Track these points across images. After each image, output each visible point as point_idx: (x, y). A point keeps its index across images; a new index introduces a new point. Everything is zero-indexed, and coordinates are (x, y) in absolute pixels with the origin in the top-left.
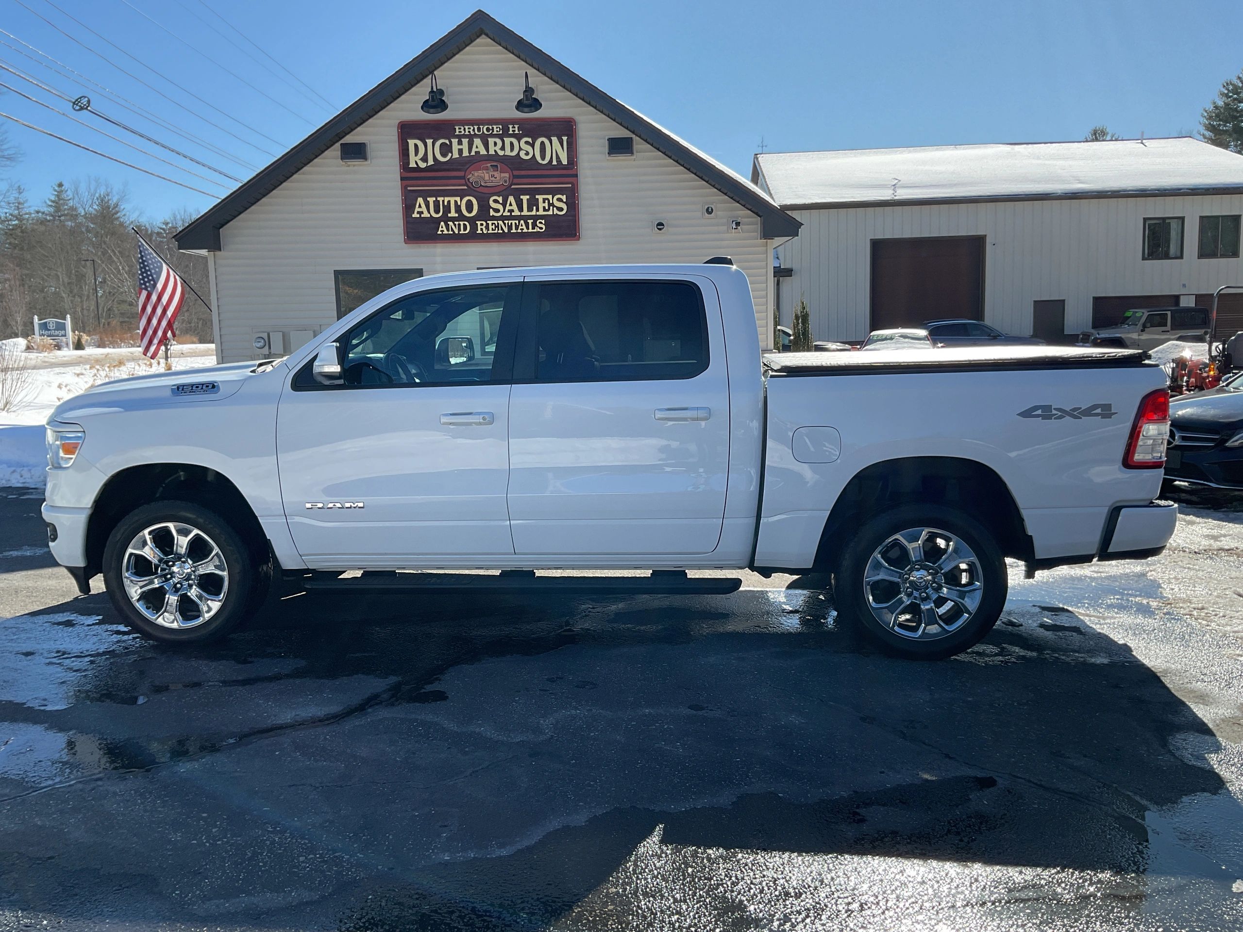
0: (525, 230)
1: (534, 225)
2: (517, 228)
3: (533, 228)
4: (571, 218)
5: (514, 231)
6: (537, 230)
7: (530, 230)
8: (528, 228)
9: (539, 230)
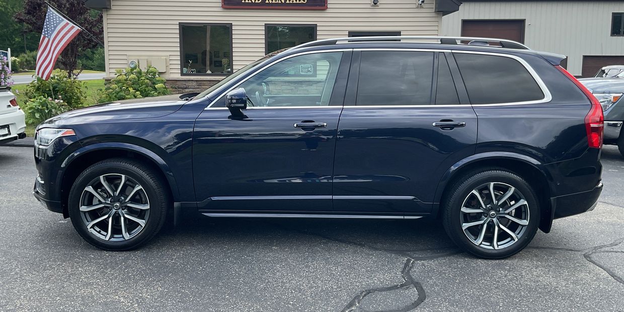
0: (295, 2)
2: (290, 0)
7: (298, 2)
9: (303, 2)
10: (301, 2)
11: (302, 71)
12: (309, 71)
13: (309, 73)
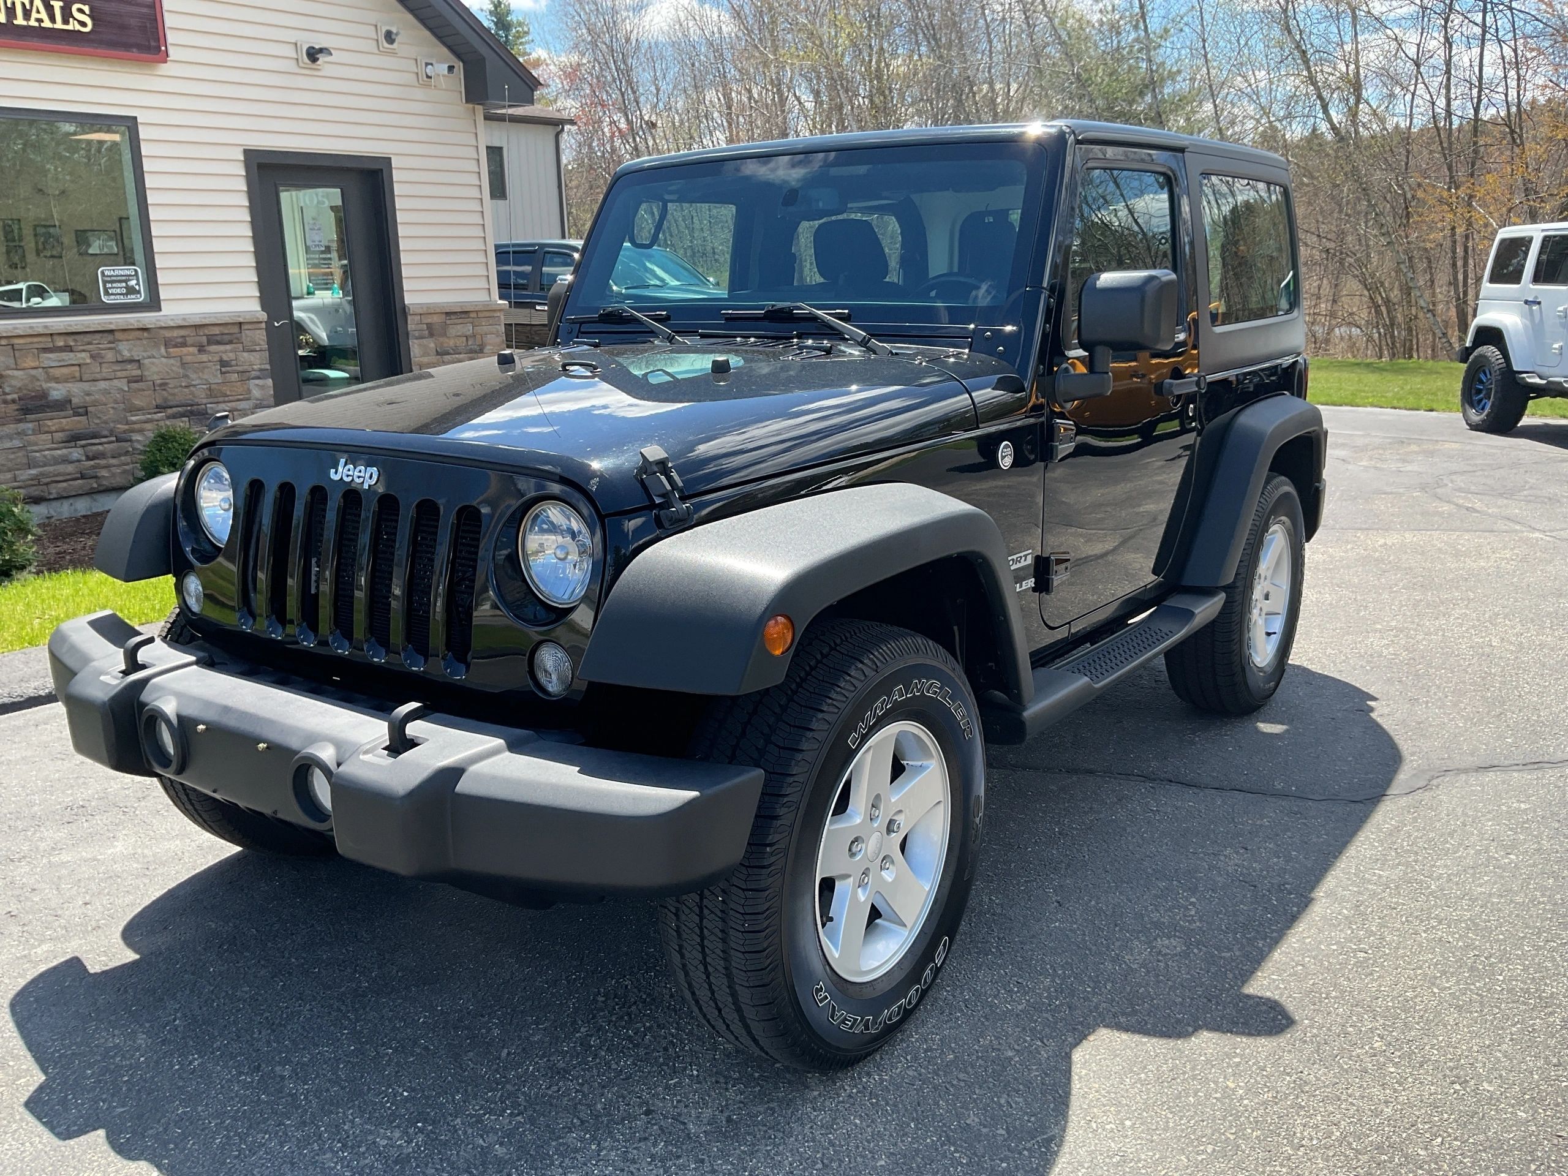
0: (47, 24)
1: (67, 16)
2: (27, 14)
3: (66, 21)
4: (145, 10)
5: (20, 21)
6: (73, 26)
7: (59, 25)
8: (53, 19)
9: (78, 27)
10: (70, 27)
11: (107, 293)
12: (131, 291)
13: (132, 299)
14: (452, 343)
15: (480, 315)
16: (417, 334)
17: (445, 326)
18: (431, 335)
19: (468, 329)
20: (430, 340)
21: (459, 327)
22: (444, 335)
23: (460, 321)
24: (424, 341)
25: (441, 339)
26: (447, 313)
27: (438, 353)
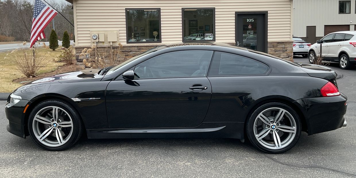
14: (278, 49)
15: (287, 43)
16: (270, 47)
17: (277, 45)
18: (273, 47)
19: (283, 46)
20: (273, 48)
21: (281, 46)
22: (277, 47)
23: (281, 44)
24: (272, 48)
25: (276, 48)
26: (278, 43)
27: (275, 51)
